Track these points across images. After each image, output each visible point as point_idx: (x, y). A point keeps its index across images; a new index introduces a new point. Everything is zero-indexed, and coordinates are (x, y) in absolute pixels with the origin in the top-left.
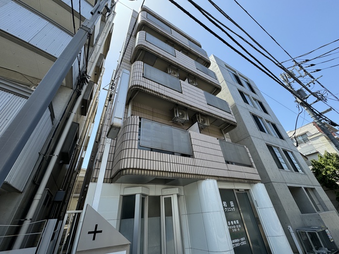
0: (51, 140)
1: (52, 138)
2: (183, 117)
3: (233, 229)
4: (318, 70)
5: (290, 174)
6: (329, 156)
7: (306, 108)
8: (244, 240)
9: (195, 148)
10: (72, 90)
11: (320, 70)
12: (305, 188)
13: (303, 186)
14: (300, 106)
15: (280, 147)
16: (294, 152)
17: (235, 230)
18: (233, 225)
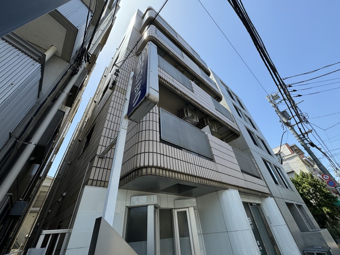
0: (32, 118)
1: (34, 116)
2: (193, 119)
4: (299, 96)
5: (284, 189)
6: (304, 175)
7: (290, 128)
9: (214, 152)
10: (68, 64)
11: (301, 96)
12: (296, 205)
13: (295, 203)
14: (284, 125)
15: (272, 163)
16: (281, 169)
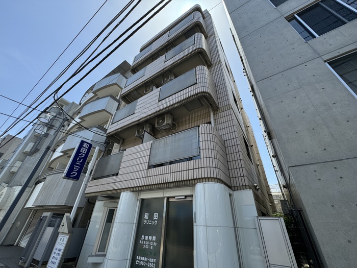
3: (145, 245)
8: (153, 263)
17: (147, 247)
18: (146, 241)
